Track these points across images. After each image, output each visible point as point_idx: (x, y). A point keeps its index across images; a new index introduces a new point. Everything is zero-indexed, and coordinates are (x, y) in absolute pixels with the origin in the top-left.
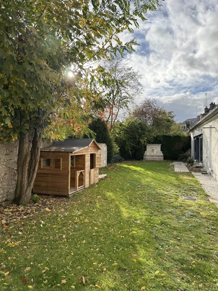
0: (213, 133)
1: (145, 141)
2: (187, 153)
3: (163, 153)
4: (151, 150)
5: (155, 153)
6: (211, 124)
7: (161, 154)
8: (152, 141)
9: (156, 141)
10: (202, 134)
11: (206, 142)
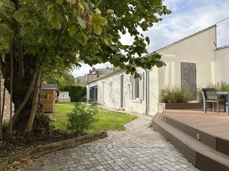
0: (105, 85)
1: (58, 90)
2: (84, 97)
3: (70, 97)
4: (62, 95)
5: (65, 97)
6: (103, 81)
7: (69, 98)
8: (64, 89)
9: (66, 89)
10: (97, 86)
11: (99, 90)
